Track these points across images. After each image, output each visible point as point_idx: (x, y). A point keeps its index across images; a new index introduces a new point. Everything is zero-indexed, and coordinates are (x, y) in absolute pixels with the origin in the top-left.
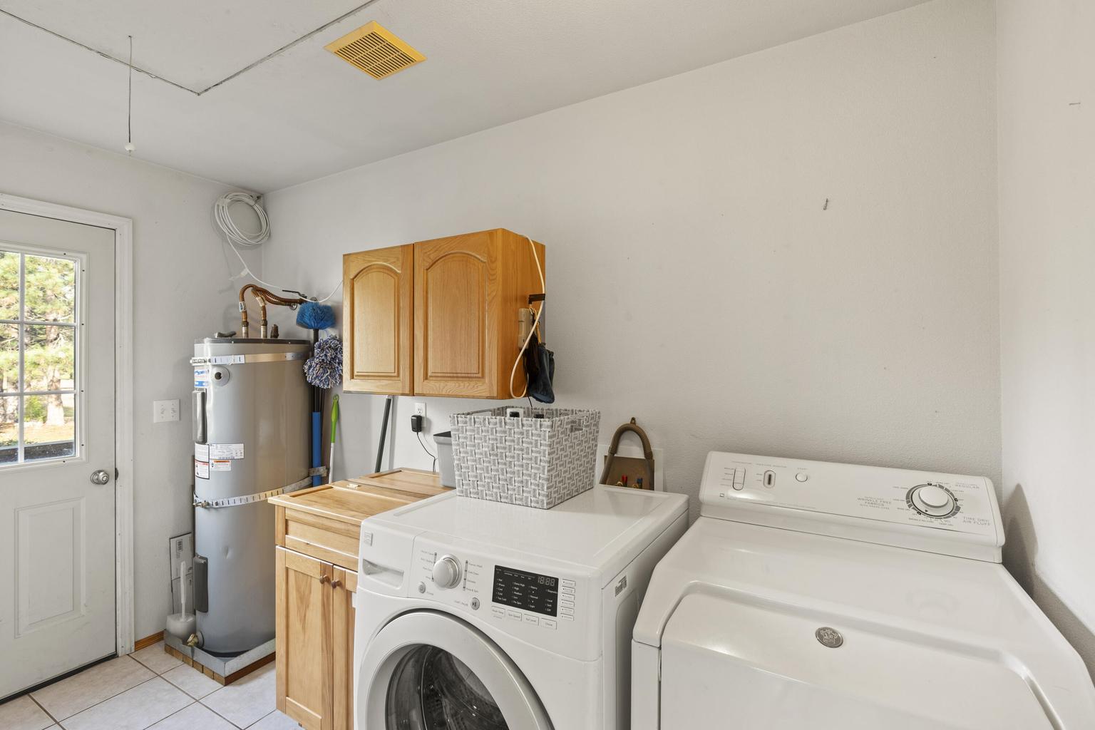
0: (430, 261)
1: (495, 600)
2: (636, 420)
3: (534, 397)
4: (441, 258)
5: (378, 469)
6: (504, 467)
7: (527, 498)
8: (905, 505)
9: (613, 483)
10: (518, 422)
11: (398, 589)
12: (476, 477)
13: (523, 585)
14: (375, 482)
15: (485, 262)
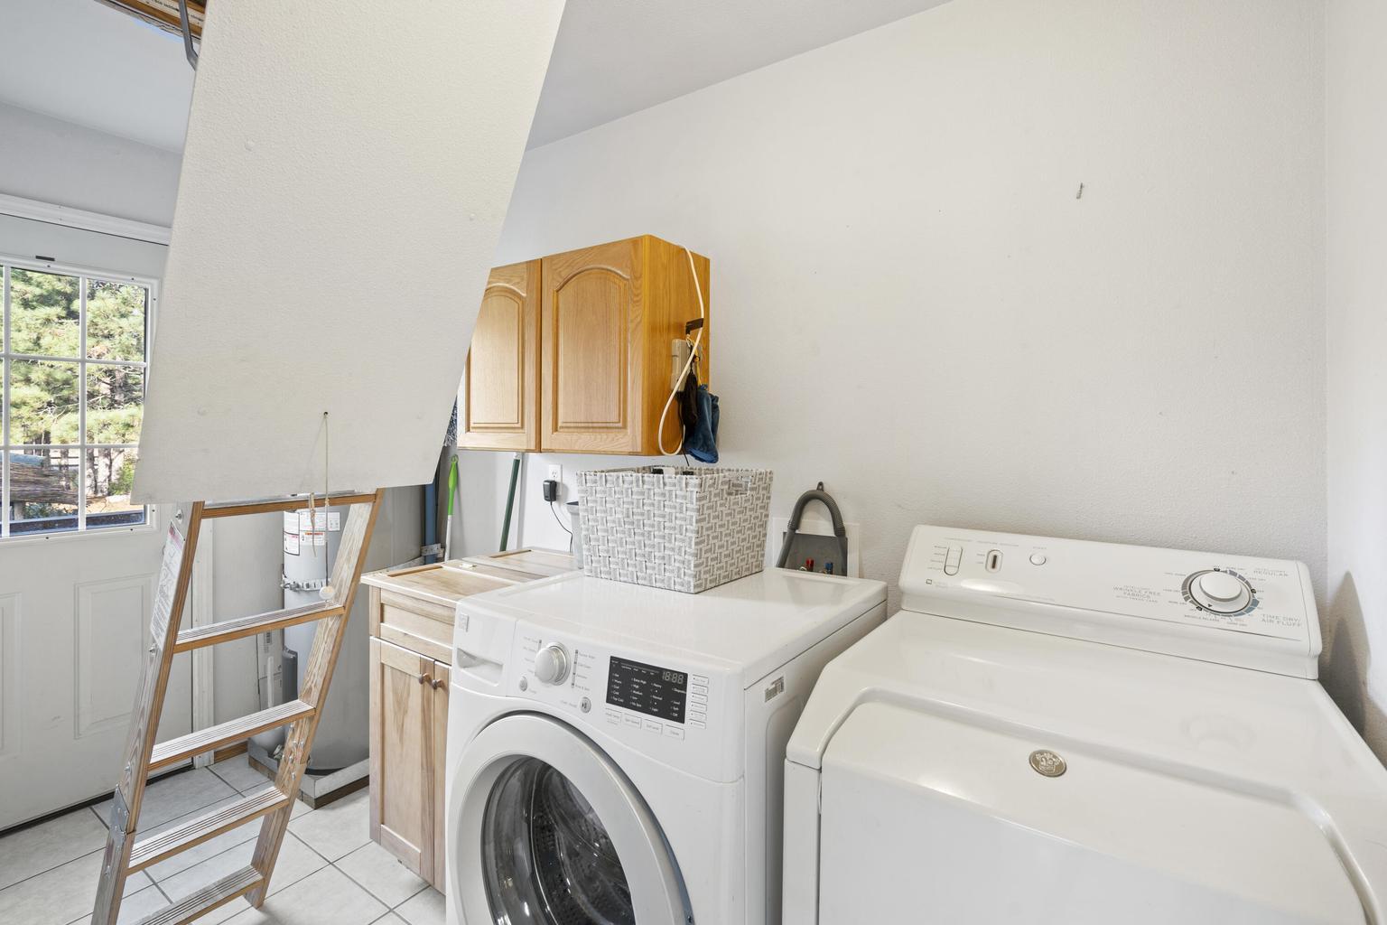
0: (561, 280)
1: (609, 700)
2: (825, 486)
3: (693, 455)
4: (574, 276)
5: (503, 547)
6: (641, 538)
7: (670, 578)
8: (1181, 598)
9: (795, 567)
10: (659, 482)
11: (495, 685)
12: (608, 551)
13: (645, 683)
14: (498, 563)
15: (628, 280)
